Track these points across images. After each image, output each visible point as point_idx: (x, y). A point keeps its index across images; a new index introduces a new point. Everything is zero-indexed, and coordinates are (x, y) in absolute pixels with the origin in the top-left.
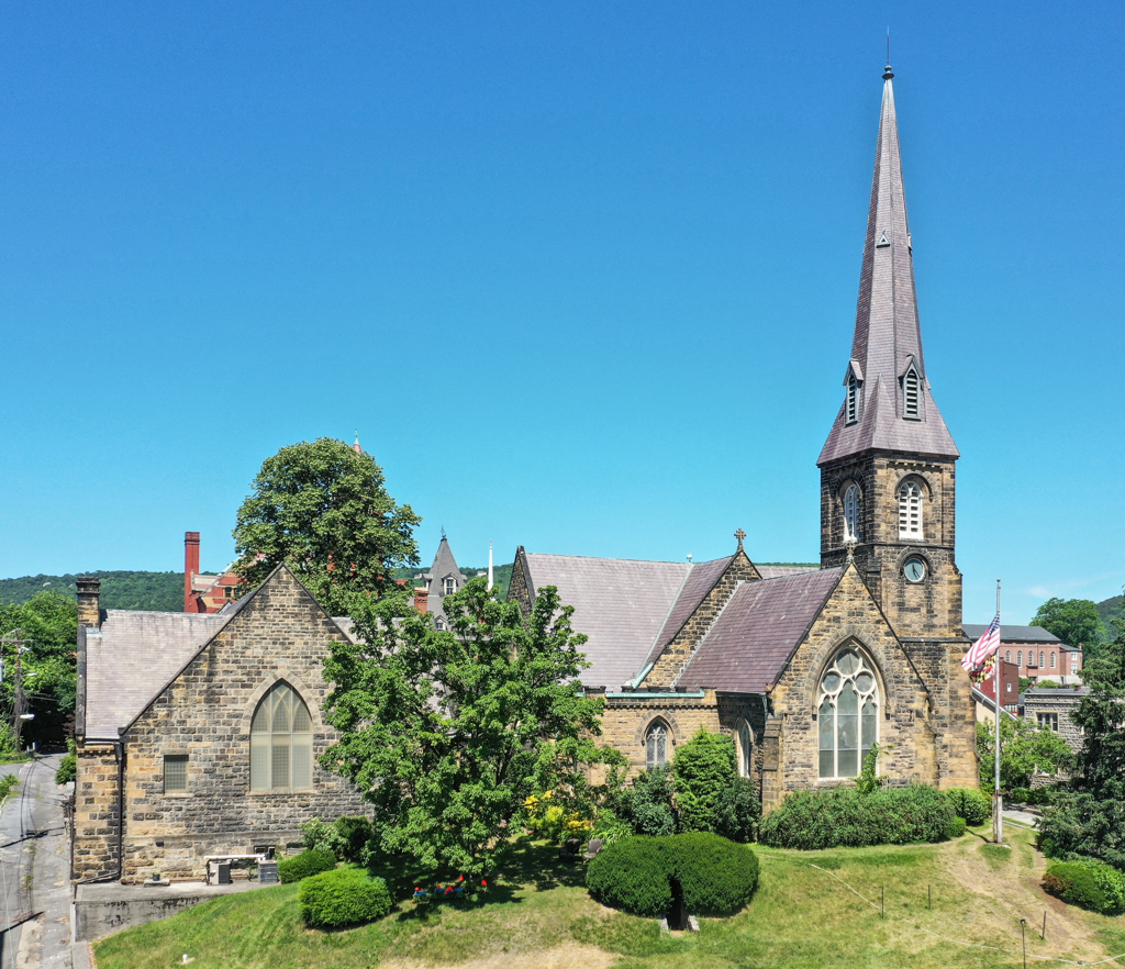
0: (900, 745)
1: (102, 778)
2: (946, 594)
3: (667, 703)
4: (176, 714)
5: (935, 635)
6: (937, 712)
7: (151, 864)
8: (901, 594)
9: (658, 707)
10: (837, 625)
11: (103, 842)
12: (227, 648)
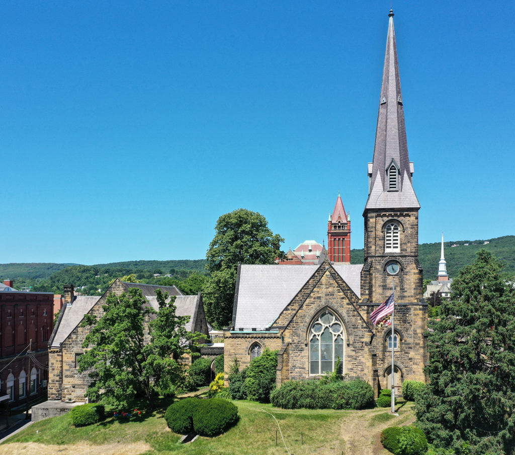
0: (356, 359)
1: (57, 361)
2: (412, 280)
3: (260, 336)
4: (79, 337)
5: (405, 301)
6: (405, 341)
7: (71, 394)
8: (384, 281)
9: (256, 337)
10: (319, 300)
11: (57, 385)
12: (97, 312)
